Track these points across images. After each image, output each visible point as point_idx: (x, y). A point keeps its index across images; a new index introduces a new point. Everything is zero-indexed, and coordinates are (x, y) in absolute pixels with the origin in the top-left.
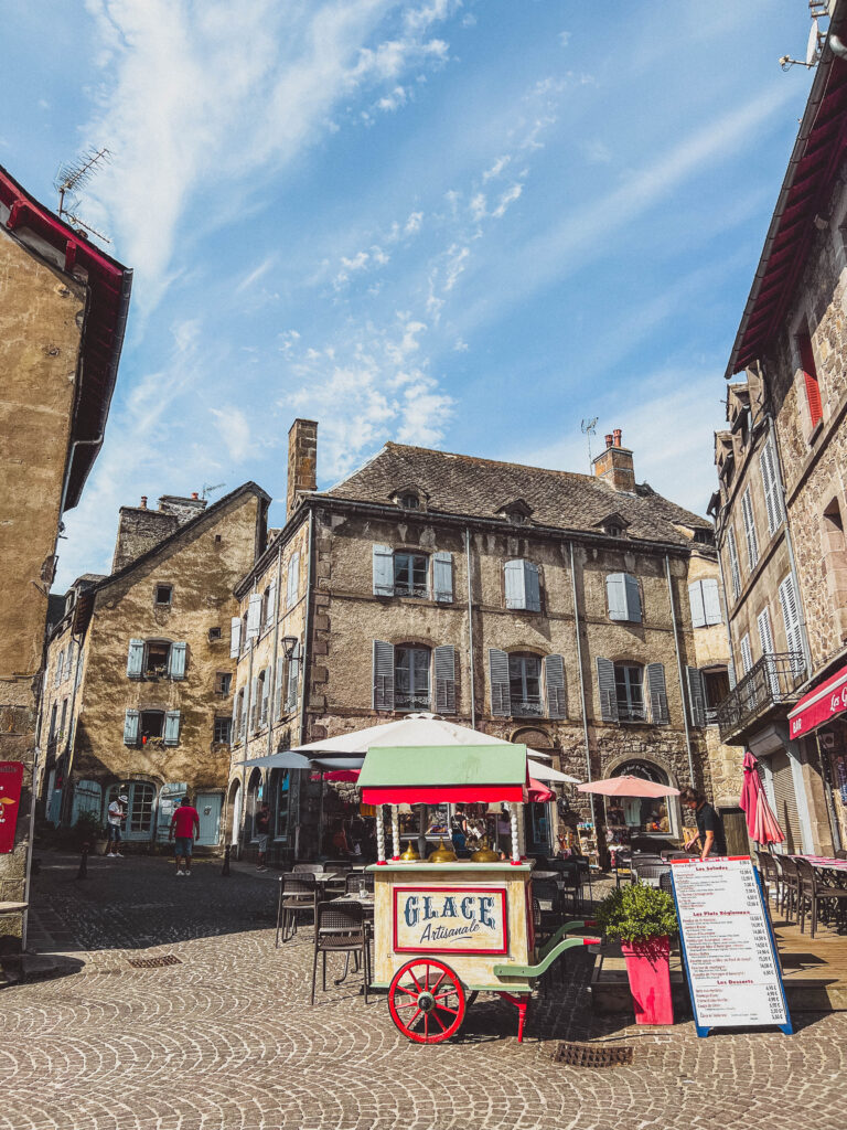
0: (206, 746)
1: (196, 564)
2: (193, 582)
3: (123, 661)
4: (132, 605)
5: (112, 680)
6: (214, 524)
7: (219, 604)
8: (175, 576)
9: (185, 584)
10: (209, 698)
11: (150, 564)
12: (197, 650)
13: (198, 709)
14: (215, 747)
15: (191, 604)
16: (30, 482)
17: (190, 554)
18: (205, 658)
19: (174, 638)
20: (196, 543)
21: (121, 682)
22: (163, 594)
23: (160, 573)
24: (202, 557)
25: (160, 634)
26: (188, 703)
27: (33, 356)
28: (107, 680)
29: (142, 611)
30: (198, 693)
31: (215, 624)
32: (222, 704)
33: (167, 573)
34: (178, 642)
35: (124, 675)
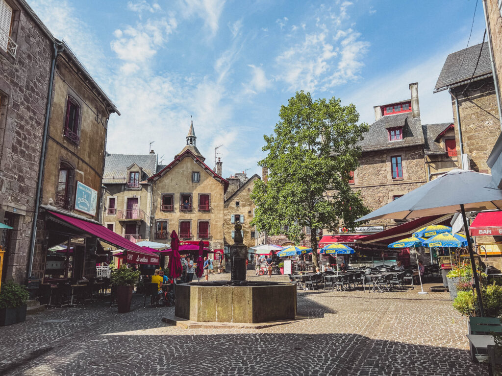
0: (250, 238)
1: (244, 196)
2: (244, 200)
3: (230, 220)
4: (231, 207)
5: (228, 224)
6: (248, 185)
7: (250, 205)
8: (240, 199)
9: (242, 201)
10: (249, 227)
11: (234, 196)
12: (246, 216)
13: (247, 230)
14: (252, 239)
15: (244, 206)
16: (220, 213)
17: (243, 194)
18: (248, 218)
19: (241, 214)
20: (244, 191)
21: (230, 225)
22: (238, 203)
23: (236, 199)
24: (245, 194)
25: (238, 213)
26: (245, 229)
27: (219, 196)
28: (227, 224)
29: (233, 208)
30: (247, 226)
31: (250, 210)
32: (252, 229)
33: (238, 199)
34: (242, 215)
35: (231, 223)
